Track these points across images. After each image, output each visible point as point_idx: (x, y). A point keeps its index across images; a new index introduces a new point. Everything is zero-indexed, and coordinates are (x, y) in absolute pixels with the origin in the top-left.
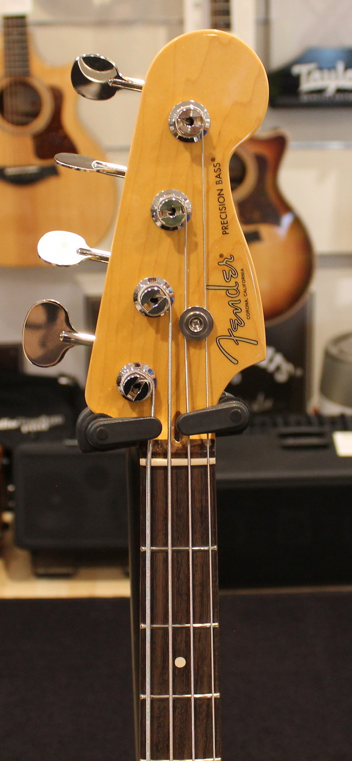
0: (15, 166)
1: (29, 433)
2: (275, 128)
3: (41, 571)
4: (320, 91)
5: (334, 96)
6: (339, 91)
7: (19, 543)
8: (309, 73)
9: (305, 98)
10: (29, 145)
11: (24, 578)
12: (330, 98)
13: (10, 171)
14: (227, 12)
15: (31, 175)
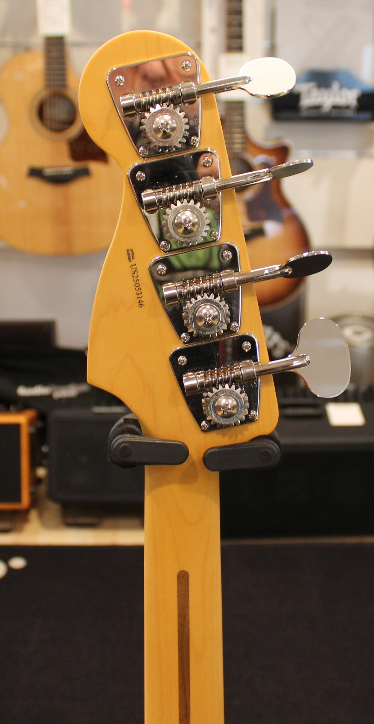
0: (52, 167)
1: (61, 400)
2: (278, 138)
3: (70, 520)
4: (318, 107)
5: (330, 112)
6: (335, 107)
7: (52, 496)
8: (309, 92)
9: (305, 114)
10: (65, 149)
11: (55, 527)
12: (326, 113)
13: (49, 172)
14: (240, 36)
15: (66, 176)
